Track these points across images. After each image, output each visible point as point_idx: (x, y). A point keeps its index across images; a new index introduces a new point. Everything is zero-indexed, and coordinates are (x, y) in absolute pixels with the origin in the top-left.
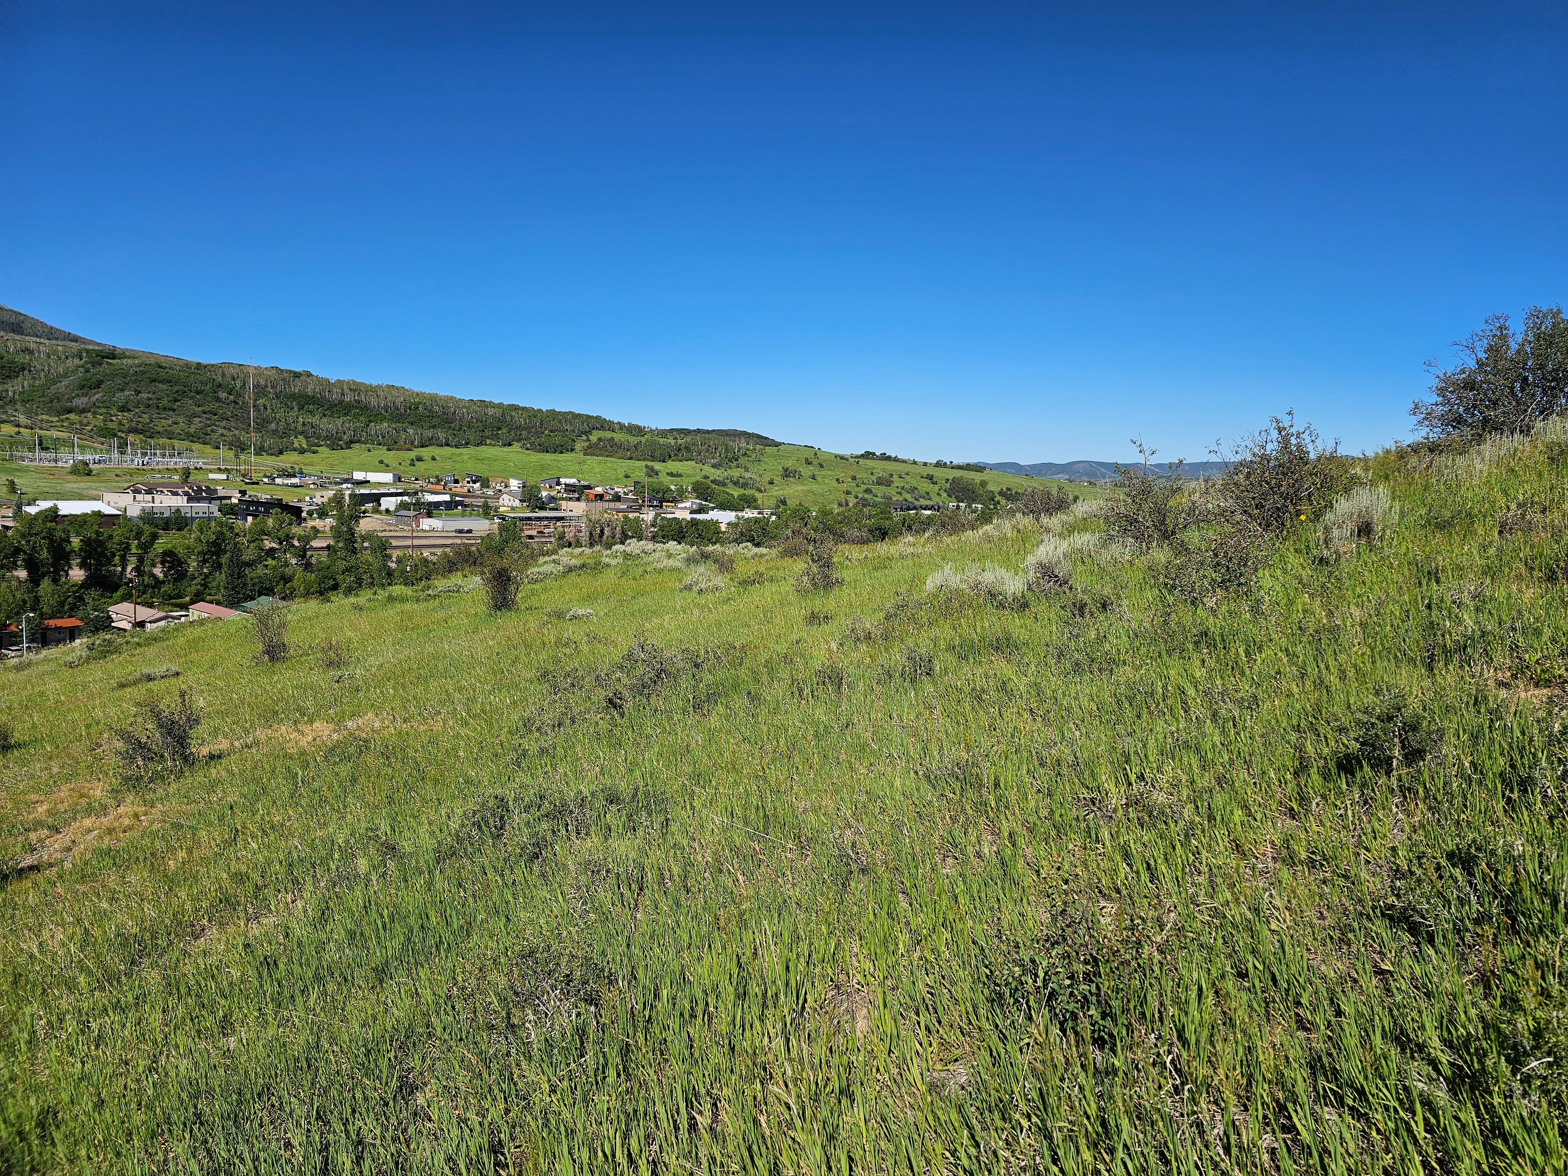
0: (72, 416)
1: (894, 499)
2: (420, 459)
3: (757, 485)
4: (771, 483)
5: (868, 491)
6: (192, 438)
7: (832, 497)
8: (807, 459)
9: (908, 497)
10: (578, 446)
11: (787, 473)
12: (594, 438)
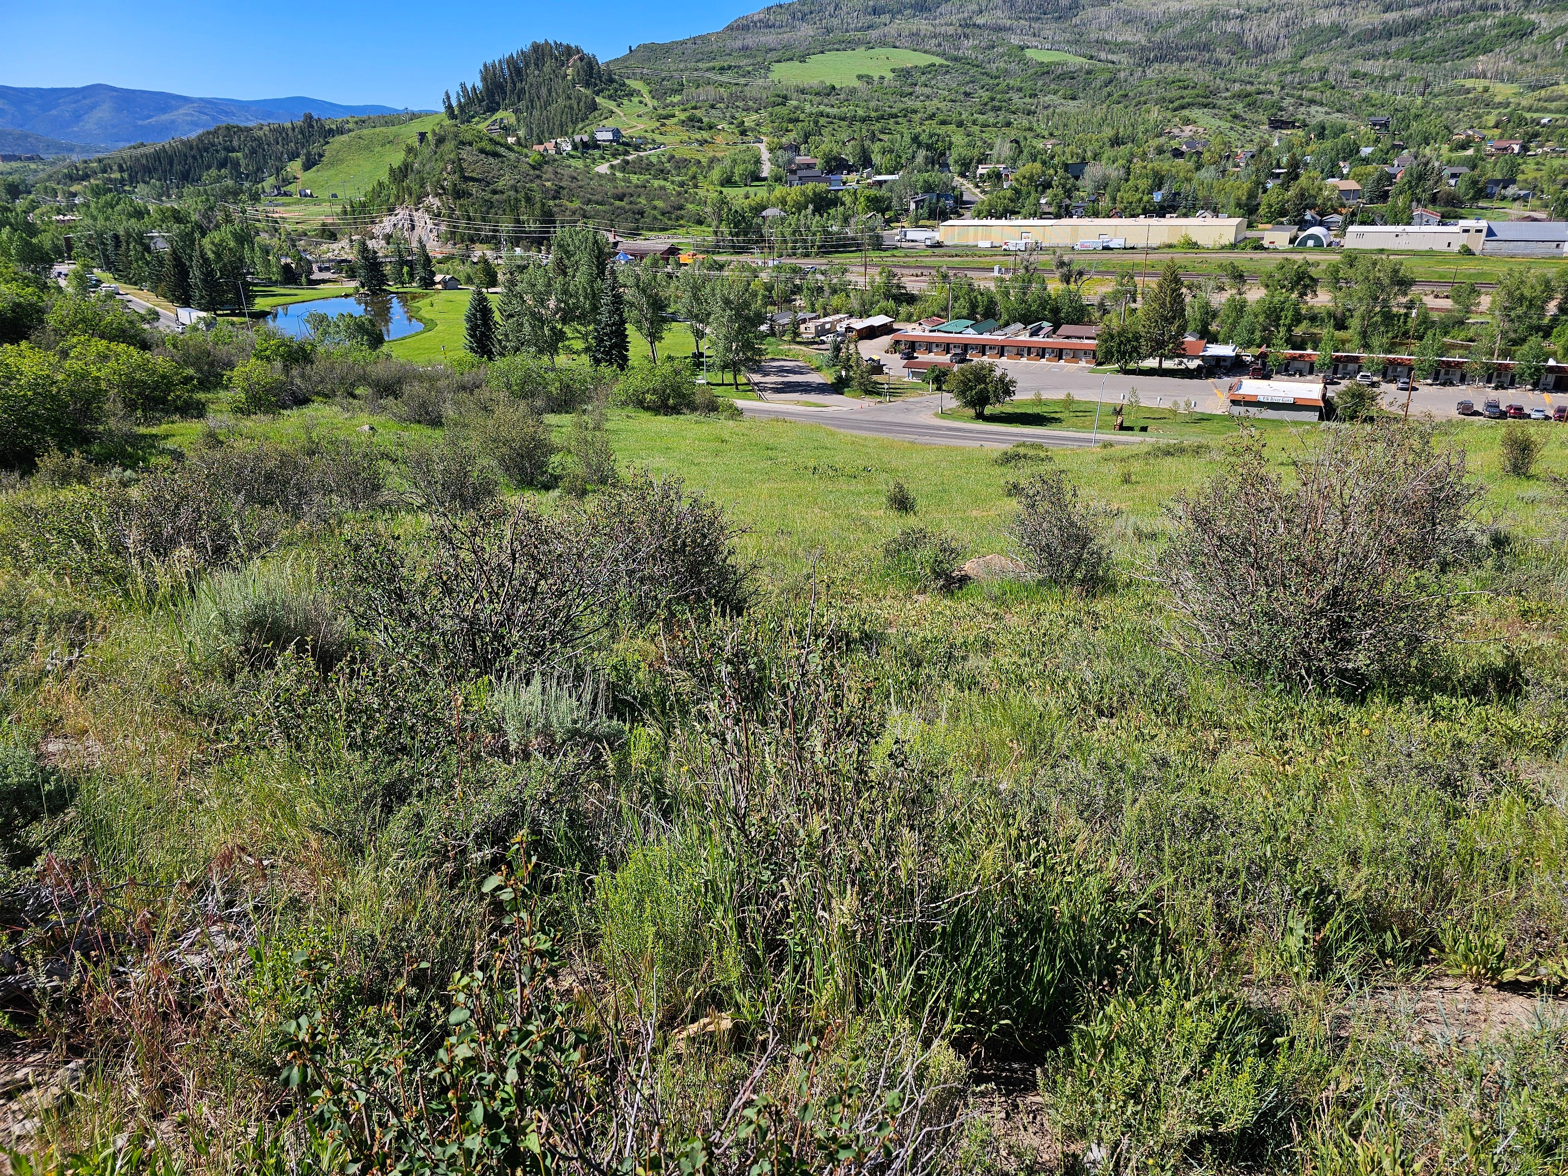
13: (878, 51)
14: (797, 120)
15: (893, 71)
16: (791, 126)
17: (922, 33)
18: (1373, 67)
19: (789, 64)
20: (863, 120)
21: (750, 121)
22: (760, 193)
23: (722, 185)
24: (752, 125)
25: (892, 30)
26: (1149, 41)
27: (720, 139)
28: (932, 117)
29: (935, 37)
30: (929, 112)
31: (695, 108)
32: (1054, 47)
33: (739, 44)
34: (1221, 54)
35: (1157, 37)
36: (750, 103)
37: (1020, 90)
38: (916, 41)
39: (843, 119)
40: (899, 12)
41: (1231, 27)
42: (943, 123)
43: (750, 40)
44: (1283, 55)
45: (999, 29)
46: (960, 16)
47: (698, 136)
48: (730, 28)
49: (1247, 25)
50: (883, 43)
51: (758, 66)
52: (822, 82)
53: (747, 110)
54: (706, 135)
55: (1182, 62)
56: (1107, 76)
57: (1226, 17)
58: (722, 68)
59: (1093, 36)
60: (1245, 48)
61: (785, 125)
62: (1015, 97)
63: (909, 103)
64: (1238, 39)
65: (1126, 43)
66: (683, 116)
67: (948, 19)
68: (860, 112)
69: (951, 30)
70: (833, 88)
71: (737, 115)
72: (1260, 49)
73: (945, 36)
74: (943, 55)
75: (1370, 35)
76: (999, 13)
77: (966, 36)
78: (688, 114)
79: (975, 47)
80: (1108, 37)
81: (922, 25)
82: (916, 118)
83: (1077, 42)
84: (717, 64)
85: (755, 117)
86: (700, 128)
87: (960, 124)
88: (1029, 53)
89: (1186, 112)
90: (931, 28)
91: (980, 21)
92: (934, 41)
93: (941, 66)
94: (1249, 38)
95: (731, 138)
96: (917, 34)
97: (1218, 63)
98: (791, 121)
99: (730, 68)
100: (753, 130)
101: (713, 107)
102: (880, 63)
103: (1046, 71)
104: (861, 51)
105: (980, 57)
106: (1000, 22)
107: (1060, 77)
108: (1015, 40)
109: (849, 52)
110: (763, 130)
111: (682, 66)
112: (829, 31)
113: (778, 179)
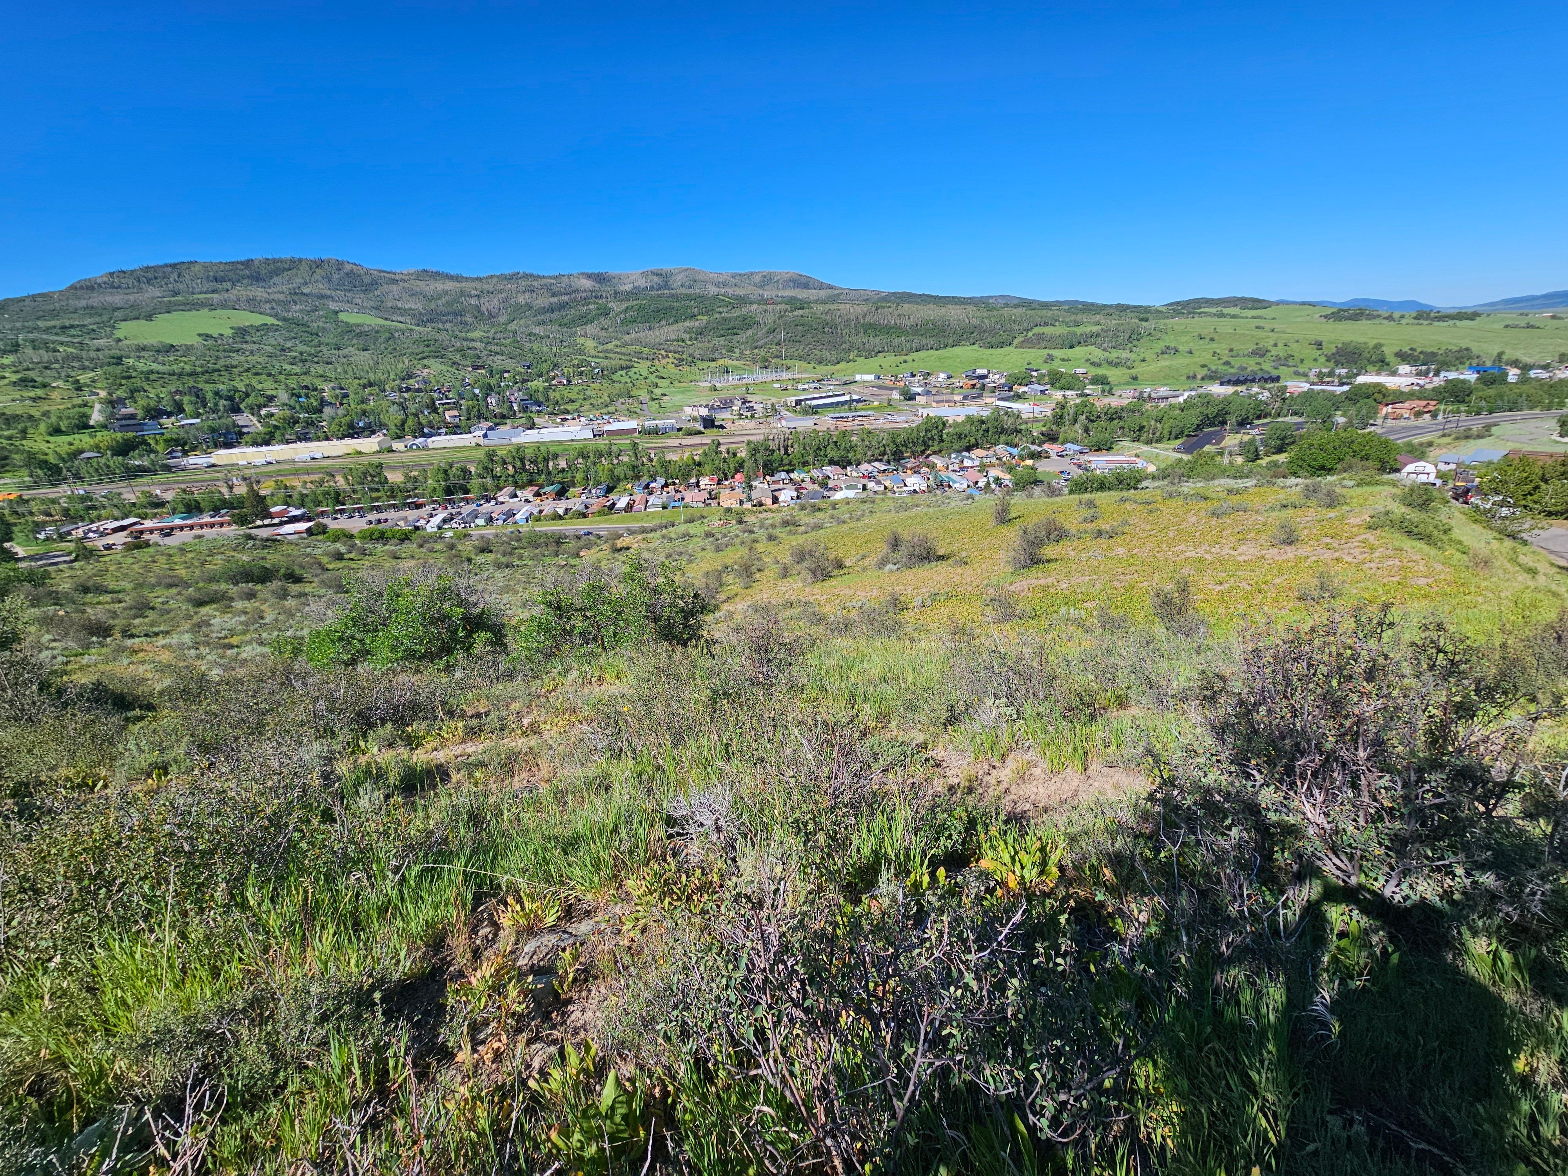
0: (756, 351)
1: (1249, 369)
2: (905, 362)
3: (1128, 364)
4: (1144, 361)
5: (1227, 363)
6: (800, 358)
7: (1186, 371)
8: (1200, 335)
9: (1267, 366)
10: (1016, 341)
11: (1165, 351)
12: (1030, 334)
13: (219, 312)
14: (130, 377)
15: (232, 328)
16: (124, 382)
17: (258, 299)
18: (539, 330)
19: (135, 322)
20: (190, 375)
21: (84, 378)
22: (84, 440)
23: (51, 435)
24: (88, 381)
25: (232, 295)
26: (424, 309)
27: (55, 395)
28: (248, 370)
29: (269, 301)
30: (246, 366)
31: (28, 369)
32: (362, 310)
33: (83, 303)
34: (469, 319)
35: (433, 305)
36: (87, 363)
37: (328, 344)
38: (253, 305)
39: (173, 374)
40: (238, 281)
41: (474, 301)
42: (257, 374)
43: (96, 300)
44: (503, 319)
45: (323, 297)
46: (291, 286)
47: (32, 394)
48: (73, 287)
49: (482, 300)
50: (224, 305)
51: (102, 325)
52: (161, 342)
53: (84, 368)
54: (40, 392)
55: (444, 323)
56: (388, 335)
57: (470, 296)
58: (64, 328)
59: (389, 304)
60: (483, 314)
61: (118, 382)
62: (325, 349)
63: (236, 358)
64: (478, 308)
65: (411, 309)
66: (14, 378)
67: (279, 288)
68: (188, 368)
69: (281, 297)
70: (172, 346)
71: (73, 374)
72: (491, 316)
73: (279, 302)
74: (276, 316)
75: (543, 311)
76: (321, 286)
77: (295, 303)
78: (19, 376)
79: (302, 310)
80: (399, 305)
81: (258, 292)
82: (236, 371)
83: (377, 308)
84: (57, 323)
85: (92, 374)
86: (34, 387)
87: (269, 375)
88: (342, 316)
89: (425, 361)
90: (266, 295)
91: (306, 290)
92: (268, 306)
93: (273, 325)
94: (484, 309)
95: (66, 394)
96: (254, 300)
97: (466, 324)
98: (123, 378)
99: (72, 326)
100: (88, 386)
101: (46, 368)
102: (221, 321)
103: (349, 330)
104: (205, 312)
105: (306, 318)
106: (322, 292)
107: (359, 335)
108: (333, 306)
109: (194, 313)
110: (99, 385)
111: (18, 325)
112: (176, 293)
113: (104, 427)
